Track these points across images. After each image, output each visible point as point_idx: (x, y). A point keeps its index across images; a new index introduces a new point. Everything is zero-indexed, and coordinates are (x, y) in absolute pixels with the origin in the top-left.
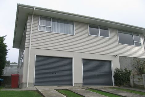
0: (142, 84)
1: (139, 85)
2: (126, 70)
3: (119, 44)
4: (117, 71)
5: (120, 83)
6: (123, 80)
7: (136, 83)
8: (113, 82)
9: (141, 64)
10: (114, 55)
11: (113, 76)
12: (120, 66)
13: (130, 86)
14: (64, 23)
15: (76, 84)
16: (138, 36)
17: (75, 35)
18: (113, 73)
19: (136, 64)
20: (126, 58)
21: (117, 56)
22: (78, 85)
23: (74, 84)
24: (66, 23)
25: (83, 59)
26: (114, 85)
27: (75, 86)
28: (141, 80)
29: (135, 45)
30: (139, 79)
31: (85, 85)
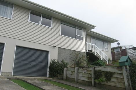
0: (74, 78)
1: (71, 78)
2: (62, 62)
3: (60, 35)
4: (54, 62)
5: (54, 75)
6: (57, 72)
7: (69, 76)
8: (48, 73)
9: (79, 58)
10: (53, 45)
11: (48, 67)
12: (58, 57)
13: (63, 79)
14: (2, 5)
15: (4, 72)
16: (81, 30)
17: (11, 19)
18: (49, 64)
19: (75, 57)
20: (65, 50)
21: (56, 47)
22: (6, 74)
23: (2, 72)
24: (4, 5)
25: (17, 47)
26: (48, 76)
27: (2, 75)
28: (74, 73)
29: (77, 39)
30: (72, 72)
31: (14, 75)
